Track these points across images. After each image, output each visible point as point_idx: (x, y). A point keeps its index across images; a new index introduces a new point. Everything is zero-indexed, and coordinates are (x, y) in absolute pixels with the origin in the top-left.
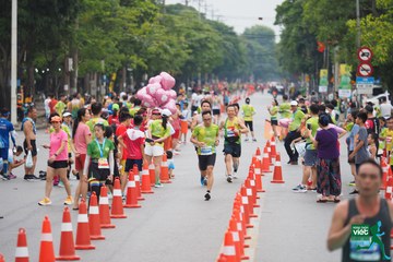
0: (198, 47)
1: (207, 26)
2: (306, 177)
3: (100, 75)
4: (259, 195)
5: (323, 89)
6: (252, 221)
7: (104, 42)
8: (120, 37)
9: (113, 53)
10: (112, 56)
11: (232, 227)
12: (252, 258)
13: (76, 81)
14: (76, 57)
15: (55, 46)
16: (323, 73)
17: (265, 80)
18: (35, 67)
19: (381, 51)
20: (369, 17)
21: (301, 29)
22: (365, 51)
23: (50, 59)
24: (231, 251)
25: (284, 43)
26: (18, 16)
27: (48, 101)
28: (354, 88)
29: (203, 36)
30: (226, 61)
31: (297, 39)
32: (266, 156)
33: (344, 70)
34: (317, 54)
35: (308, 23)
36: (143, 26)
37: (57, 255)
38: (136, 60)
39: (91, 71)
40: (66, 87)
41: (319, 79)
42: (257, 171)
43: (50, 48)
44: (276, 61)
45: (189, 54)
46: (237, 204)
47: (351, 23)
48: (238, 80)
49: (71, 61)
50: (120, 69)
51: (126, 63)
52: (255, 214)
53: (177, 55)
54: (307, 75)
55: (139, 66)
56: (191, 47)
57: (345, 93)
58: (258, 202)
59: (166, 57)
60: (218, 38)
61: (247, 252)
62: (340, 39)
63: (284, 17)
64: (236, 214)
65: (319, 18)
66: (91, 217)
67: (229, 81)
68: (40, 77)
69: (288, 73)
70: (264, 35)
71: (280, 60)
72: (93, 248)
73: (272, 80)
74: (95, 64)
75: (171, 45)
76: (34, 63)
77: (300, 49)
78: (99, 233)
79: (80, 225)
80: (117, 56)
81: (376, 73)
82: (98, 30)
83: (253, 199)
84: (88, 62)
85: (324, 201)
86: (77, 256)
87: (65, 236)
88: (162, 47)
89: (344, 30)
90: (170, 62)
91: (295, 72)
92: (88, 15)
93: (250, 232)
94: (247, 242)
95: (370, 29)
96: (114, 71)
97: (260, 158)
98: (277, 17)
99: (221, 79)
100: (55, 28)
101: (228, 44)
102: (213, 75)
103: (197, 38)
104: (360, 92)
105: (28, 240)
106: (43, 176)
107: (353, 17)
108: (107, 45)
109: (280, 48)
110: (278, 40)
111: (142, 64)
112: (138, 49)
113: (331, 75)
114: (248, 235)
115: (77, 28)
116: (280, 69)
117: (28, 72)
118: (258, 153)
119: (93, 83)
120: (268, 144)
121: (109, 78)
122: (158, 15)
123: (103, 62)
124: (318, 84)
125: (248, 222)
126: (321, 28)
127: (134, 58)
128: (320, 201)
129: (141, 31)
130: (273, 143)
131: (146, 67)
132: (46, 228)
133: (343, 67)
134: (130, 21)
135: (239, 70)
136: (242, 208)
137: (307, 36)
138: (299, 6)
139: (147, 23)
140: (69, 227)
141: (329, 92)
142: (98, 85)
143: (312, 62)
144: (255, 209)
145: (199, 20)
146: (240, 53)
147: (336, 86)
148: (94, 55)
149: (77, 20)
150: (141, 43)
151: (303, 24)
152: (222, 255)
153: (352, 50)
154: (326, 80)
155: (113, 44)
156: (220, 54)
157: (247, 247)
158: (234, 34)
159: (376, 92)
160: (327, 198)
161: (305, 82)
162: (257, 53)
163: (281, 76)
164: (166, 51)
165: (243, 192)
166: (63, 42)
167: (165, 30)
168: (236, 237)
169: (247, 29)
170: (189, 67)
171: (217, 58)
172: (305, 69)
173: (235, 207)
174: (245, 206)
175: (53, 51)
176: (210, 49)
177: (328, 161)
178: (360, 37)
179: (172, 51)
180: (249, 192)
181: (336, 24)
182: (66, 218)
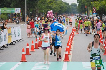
0: (62, 7)
1: (63, 3)
3: (43, 13)
5: (86, 15)
6: (73, 41)
7: (43, 7)
8: (47, 6)
9: (45, 9)
11: (69, 42)
13: (38, 14)
15: (34, 7)
16: (86, 12)
18: (30, 11)
19: (98, 8)
20: (95, 1)
21: (82, 4)
22: (94, 8)
23: (33, 10)
24: (68, 47)
25: (79, 6)
26: (27, 2)
28: (92, 15)
29: (63, 5)
30: (67, 10)
31: (81, 6)
33: (90, 12)
35: (83, 3)
36: (51, 3)
37: (35, 48)
39: (41, 12)
40: (36, 15)
42: (74, 31)
44: (77, 10)
45: (60, 9)
46: (70, 38)
47: (92, 2)
48: (70, 14)
49: (37, 10)
54: (83, 13)
56: (60, 7)
57: (91, 16)
58: (74, 37)
59: (56, 9)
60: (66, 6)
61: (72, 47)
62: (89, 6)
63: (79, 1)
64: (69, 40)
65: (85, 2)
67: (68, 14)
68: (31, 13)
70: (75, 5)
74: (42, 11)
75: (57, 7)
77: (82, 8)
79: (39, 42)
81: (96, 12)
82: (42, 4)
83: (73, 37)
84: (40, 10)
87: (36, 44)
88: (55, 7)
89: (90, 4)
91: (81, 12)
93: (72, 43)
94: (72, 45)
95: (95, 4)
97: (74, 29)
98: (77, 1)
99: (66, 14)
100: (34, 4)
101: (68, 7)
104: (94, 16)
105: (29, 45)
107: (92, 1)
109: (77, 8)
110: (77, 6)
112: (50, 8)
113: (88, 13)
115: (38, 4)
116: (78, 12)
118: (74, 28)
119: (41, 15)
121: (45, 13)
122: (54, 1)
123: (43, 11)
125: (72, 41)
126: (86, 4)
129: (51, 4)
132: (32, 43)
133: (90, 11)
134: (48, 2)
135: (70, 12)
137: (83, 5)
139: (52, 3)
140: (37, 42)
141: (87, 16)
142: (42, 15)
143: (84, 10)
145: (62, 2)
146: (70, 9)
147: (89, 15)
148: (41, 9)
149: (38, 2)
151: (82, 3)
153: (92, 7)
155: (45, 7)
156: (66, 9)
158: (69, 5)
162: (73, 8)
163: (78, 13)
164: (56, 8)
165: (71, 35)
167: (56, 4)
168: (69, 44)
169: (71, 4)
170: (60, 11)
172: (83, 12)
176: (64, 8)
178: (93, 5)
179: (57, 8)
180: (72, 35)
181: (89, 3)
182: (36, 41)
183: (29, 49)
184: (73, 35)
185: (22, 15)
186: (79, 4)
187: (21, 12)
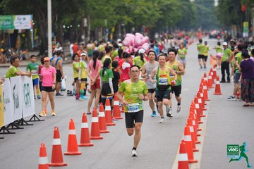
0: (166, 10)
2: (236, 90)
3: (104, 28)
4: (206, 102)
5: (245, 34)
6: (202, 119)
7: (106, 8)
8: (116, 5)
9: (112, 14)
10: (111, 17)
11: (189, 123)
12: (202, 143)
13: (89, 33)
14: (89, 17)
15: (75, 11)
16: (246, 24)
17: (209, 30)
18: (63, 24)
23: (72, 19)
24: (188, 138)
25: (220, 6)
27: (72, 46)
29: (168, 2)
30: (184, 18)
32: (210, 78)
34: (241, 13)
37: (79, 143)
38: (127, 19)
39: (99, 26)
40: (83, 37)
41: (243, 28)
42: (205, 88)
43: (72, 13)
44: (215, 17)
45: (161, 14)
46: (192, 108)
48: (192, 30)
49: (85, 21)
50: (117, 25)
51: (120, 21)
52: (204, 114)
53: (153, 15)
54: (235, 26)
55: (129, 23)
56: (162, 10)
58: (206, 107)
59: (146, 16)
60: (178, 3)
61: (199, 139)
64: (191, 115)
66: (100, 118)
67: (186, 31)
68: (66, 31)
69: (223, 25)
71: (218, 16)
72: (102, 138)
73: (213, 30)
74: (101, 22)
75: (149, 9)
76: (62, 22)
77: (231, 9)
78: (105, 129)
79: (93, 124)
80: (114, 16)
83: (202, 105)
84: (96, 21)
85: (248, 106)
86: (91, 144)
87: (84, 131)
88: (143, 10)
90: (149, 19)
91: (227, 24)
93: (201, 126)
94: (199, 133)
96: (113, 26)
97: (206, 79)
99: (181, 30)
101: (185, 7)
102: (176, 27)
103: (165, 4)
105: (61, 134)
106: (70, 93)
108: (108, 10)
109: (217, 9)
110: (216, 4)
111: (131, 21)
112: (128, 12)
113: (250, 26)
114: (200, 128)
116: (218, 23)
117: (59, 28)
118: (205, 76)
119: (100, 34)
120: (211, 71)
121: (110, 30)
123: (106, 20)
124: (242, 31)
125: (200, 120)
127: (126, 17)
128: (245, 106)
130: (214, 70)
131: (133, 23)
132: (72, 126)
135: (192, 24)
136: (195, 111)
140: (86, 125)
141: (249, 36)
142: (103, 35)
143: (238, 17)
144: (204, 112)
146: (193, 13)
148: (100, 16)
150: (130, 8)
152: (183, 141)
154: (247, 29)
155: (112, 9)
156: (180, 14)
157: (199, 135)
160: (249, 104)
161: (233, 32)
162: (203, 12)
163: (218, 27)
164: (145, 13)
165: (196, 101)
166: (80, 9)
168: (192, 129)
170: (161, 23)
171: (178, 17)
172: (234, 22)
173: (191, 111)
174: (197, 109)
175: (74, 14)
176: (173, 10)
177: (248, 80)
179: (150, 12)
180: (200, 101)
182: (84, 120)
183: (60, 146)
185: (37, 38)
187: (34, 27)
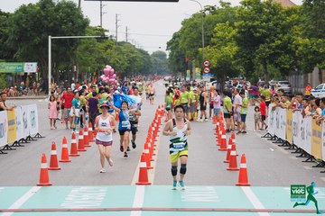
0: (132, 61)
1: (136, 51)
3: (88, 72)
4: (159, 126)
5: (188, 79)
6: (157, 138)
7: (90, 58)
8: (97, 56)
9: (94, 63)
10: (93, 65)
11: (148, 141)
12: (156, 155)
13: (77, 76)
14: (78, 65)
15: (68, 60)
16: (188, 72)
18: (59, 70)
19: (214, 63)
20: (208, 47)
21: (178, 52)
22: (207, 62)
23: (66, 66)
24: (147, 151)
25: (170, 58)
26: (52, 47)
28: (202, 78)
29: (134, 55)
30: (145, 67)
31: (176, 56)
33: (197, 70)
34: (185, 63)
35: (181, 50)
36: (107, 51)
37: (69, 154)
39: (84, 71)
41: (186, 74)
42: (159, 116)
43: (66, 61)
44: (167, 66)
45: (128, 63)
46: (150, 130)
47: (200, 49)
48: (150, 75)
49: (75, 67)
51: (100, 68)
52: (158, 135)
53: (123, 64)
54: (181, 73)
56: (129, 60)
57: (198, 81)
58: (159, 130)
59: (118, 65)
60: (141, 56)
61: (155, 152)
62: (195, 56)
63: (170, 47)
64: (149, 135)
65: (186, 47)
66: (85, 136)
67: (146, 76)
68: (61, 74)
69: (172, 72)
70: (162, 55)
71: (169, 66)
72: (86, 151)
74: (86, 68)
75: (120, 60)
76: (59, 68)
77: (178, 61)
78: (88, 144)
79: (80, 140)
80: (96, 64)
81: (211, 72)
82: (87, 53)
83: (157, 128)
84: (83, 67)
86: (78, 154)
87: (73, 145)
88: (116, 60)
89: (197, 53)
91: (175, 72)
92: (83, 47)
93: (156, 143)
94: (154, 148)
95: (209, 52)
96: (94, 71)
97: (160, 110)
98: (167, 47)
100: (68, 52)
101: (145, 59)
102: (139, 73)
103: (132, 56)
104: (205, 80)
107: (201, 47)
108: (91, 60)
109: (168, 61)
110: (168, 57)
113: (191, 73)
115: (78, 52)
116: (168, 70)
117: (56, 72)
118: (159, 108)
119: (85, 77)
122: (114, 46)
123: (89, 68)
124: (186, 76)
126: (188, 52)
129: (106, 53)
132: (65, 141)
134: (101, 49)
135: (150, 71)
136: (152, 132)
137: (181, 55)
138: (177, 42)
139: (109, 50)
140: (75, 141)
141: (191, 80)
142: (87, 77)
143: (183, 67)
144: (158, 133)
145: (132, 48)
146: (151, 63)
147: (194, 77)
148: (86, 64)
149: (78, 49)
150: (106, 59)
151: (179, 50)
152: (143, 153)
153: (201, 60)
154: (189, 75)
155: (94, 59)
156: (142, 64)
158: (148, 55)
159: (212, 80)
161: (180, 76)
162: (158, 63)
163: (169, 74)
165: (153, 125)
166: (71, 59)
167: (118, 53)
168: (149, 145)
169: (154, 53)
170: (128, 69)
171: (141, 66)
172: (180, 70)
176: (137, 61)
178: (205, 56)
179: (120, 62)
180: (155, 125)
181: (194, 50)
182: (74, 137)
183: (56, 156)
184: (158, 124)
185: (40, 79)
186: (173, 52)
187: (38, 71)
